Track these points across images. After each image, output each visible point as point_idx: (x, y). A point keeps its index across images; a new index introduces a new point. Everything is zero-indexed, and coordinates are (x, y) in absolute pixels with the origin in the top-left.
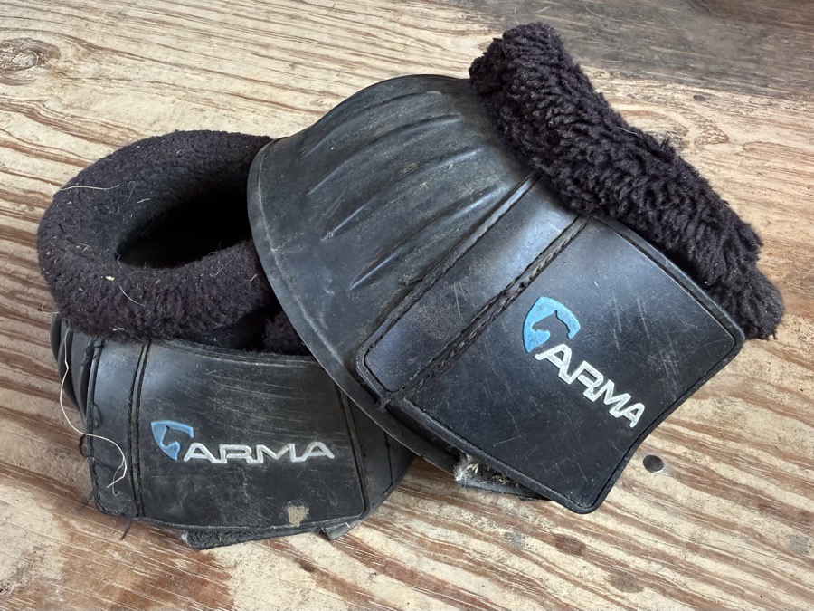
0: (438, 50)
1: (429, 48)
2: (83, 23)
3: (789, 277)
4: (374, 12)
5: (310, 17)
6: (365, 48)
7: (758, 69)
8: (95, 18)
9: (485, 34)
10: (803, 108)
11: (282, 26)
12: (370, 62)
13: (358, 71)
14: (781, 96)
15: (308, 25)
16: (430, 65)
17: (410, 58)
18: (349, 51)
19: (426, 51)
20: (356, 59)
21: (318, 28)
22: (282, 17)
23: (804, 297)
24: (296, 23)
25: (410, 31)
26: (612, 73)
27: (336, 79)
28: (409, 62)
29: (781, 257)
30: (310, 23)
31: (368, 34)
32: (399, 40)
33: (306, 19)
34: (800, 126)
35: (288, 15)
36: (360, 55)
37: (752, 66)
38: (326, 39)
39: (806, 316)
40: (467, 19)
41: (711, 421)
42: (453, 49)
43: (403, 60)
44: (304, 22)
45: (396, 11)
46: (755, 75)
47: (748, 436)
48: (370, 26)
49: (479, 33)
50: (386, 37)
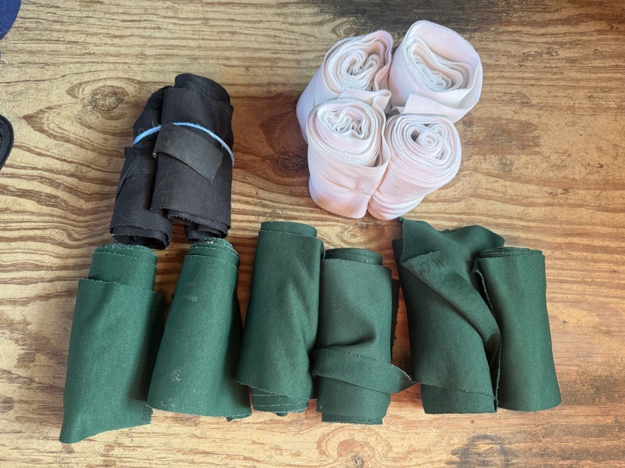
0: (313, 38)
1: (309, 39)
2: (126, 66)
3: (486, 136)
4: (272, 18)
5: (242, 31)
6: (278, 47)
7: (463, 14)
8: (130, 61)
9: (333, 21)
10: (485, 37)
11: (230, 42)
12: (283, 56)
13: (280, 64)
14: (475, 31)
15: (242, 37)
16: (313, 51)
17: (302, 48)
18: (270, 51)
19: (307, 41)
20: (275, 56)
21: (249, 38)
22: (227, 35)
23: (492, 145)
24: (236, 37)
25: (295, 28)
26: (398, 34)
27: (271, 72)
28: (302, 51)
29: (483, 127)
30: (243, 36)
31: (275, 36)
32: (292, 37)
33: (240, 33)
34: (484, 48)
35: (229, 32)
36: (276, 53)
37: (460, 12)
38: (256, 45)
39: (493, 153)
40: (321, 12)
41: (464, 210)
42: (320, 36)
43: (299, 51)
44: (240, 36)
45: (283, 14)
46: (462, 19)
47: (477, 212)
48: (274, 29)
49: (329, 21)
50: (285, 36)
